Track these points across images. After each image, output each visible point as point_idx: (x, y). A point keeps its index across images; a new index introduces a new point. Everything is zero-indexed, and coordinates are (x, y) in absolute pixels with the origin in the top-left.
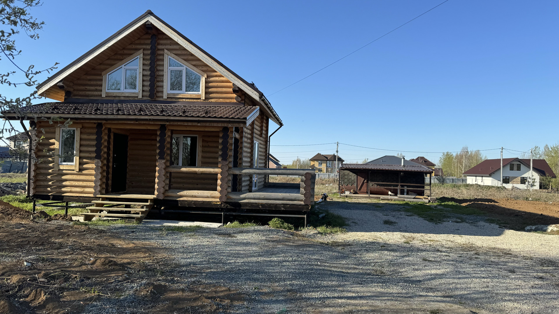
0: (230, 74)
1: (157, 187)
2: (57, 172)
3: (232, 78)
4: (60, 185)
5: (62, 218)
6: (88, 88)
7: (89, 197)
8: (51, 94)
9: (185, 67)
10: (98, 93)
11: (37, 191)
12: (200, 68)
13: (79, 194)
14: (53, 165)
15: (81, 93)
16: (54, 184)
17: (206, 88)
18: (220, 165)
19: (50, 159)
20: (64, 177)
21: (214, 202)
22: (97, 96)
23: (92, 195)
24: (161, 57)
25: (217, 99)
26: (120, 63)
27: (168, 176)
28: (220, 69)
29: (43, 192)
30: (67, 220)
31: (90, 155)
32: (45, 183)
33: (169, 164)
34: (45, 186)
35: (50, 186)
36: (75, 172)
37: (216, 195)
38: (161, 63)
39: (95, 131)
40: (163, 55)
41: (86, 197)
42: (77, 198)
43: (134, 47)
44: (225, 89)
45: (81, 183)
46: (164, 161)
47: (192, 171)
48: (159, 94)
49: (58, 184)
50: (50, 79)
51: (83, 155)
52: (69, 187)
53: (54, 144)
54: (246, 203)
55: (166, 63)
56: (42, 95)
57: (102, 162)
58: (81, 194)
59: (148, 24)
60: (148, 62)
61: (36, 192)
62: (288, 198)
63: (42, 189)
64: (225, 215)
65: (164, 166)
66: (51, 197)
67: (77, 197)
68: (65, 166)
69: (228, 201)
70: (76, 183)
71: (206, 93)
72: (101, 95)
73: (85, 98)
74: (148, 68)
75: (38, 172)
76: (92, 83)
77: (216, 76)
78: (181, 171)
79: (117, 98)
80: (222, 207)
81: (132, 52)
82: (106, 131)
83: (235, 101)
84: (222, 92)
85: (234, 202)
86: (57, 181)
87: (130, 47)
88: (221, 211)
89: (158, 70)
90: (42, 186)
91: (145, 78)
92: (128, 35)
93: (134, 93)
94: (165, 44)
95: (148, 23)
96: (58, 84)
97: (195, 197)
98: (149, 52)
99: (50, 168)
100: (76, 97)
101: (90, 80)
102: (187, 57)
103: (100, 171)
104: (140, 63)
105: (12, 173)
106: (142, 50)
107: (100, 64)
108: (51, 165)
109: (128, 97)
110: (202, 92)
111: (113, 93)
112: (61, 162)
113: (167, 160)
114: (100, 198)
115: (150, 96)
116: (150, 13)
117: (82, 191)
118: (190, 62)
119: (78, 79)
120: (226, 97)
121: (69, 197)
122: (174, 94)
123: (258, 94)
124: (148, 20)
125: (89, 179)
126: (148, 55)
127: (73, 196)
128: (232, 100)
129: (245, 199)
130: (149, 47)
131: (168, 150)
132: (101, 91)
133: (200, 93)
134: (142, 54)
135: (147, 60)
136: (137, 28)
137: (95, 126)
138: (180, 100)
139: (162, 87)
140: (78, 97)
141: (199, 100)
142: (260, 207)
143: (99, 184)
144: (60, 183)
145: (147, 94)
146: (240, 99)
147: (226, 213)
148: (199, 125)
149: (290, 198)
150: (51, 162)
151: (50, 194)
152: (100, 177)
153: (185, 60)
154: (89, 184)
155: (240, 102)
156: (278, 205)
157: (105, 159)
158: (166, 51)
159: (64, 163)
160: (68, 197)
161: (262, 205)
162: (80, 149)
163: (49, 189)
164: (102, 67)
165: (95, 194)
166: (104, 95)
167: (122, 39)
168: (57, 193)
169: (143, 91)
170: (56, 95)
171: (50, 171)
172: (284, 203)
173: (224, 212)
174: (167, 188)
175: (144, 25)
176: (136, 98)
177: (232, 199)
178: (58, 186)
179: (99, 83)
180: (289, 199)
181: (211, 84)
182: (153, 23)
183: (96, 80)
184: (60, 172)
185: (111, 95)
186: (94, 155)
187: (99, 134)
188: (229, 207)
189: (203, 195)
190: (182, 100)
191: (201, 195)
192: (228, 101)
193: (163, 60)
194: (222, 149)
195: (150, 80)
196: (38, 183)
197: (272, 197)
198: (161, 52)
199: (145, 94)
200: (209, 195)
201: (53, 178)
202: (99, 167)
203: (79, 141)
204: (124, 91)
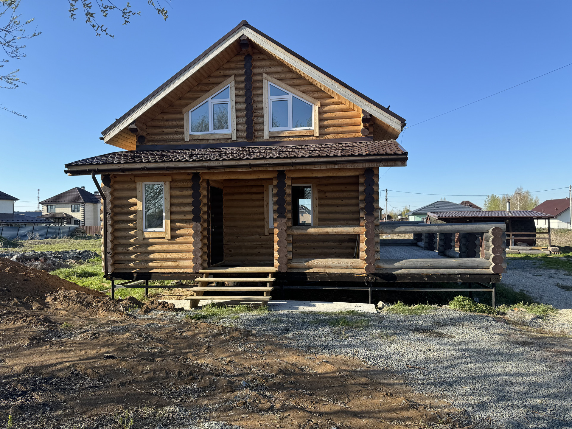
0: (358, 97)
1: (278, 256)
2: (142, 241)
3: (360, 103)
4: (146, 258)
5: (161, 306)
6: (166, 130)
7: (187, 273)
8: (120, 141)
9: (291, 94)
10: (180, 136)
11: (116, 267)
12: (312, 94)
13: (172, 270)
14: (135, 232)
15: (157, 137)
16: (139, 257)
17: (320, 120)
18: (362, 223)
19: (131, 225)
20: (150, 248)
21: (357, 273)
22: (178, 140)
23: (190, 270)
24: (258, 85)
25: (335, 135)
26: (206, 95)
27: (291, 241)
28: (343, 92)
29: (124, 269)
30: (169, 309)
31: (184, 218)
32: (127, 257)
33: (291, 225)
34: (126, 261)
35: (132, 261)
36: (165, 240)
37: (359, 264)
38: (259, 92)
39: (190, 184)
40: (261, 81)
41: (182, 273)
42: (170, 275)
43: (222, 73)
44: (346, 120)
45: (174, 255)
46: (285, 220)
47: (322, 233)
48: (258, 134)
49: (143, 257)
50: (118, 122)
51: (175, 217)
52: (159, 261)
53: (135, 204)
54: (404, 274)
55: (266, 91)
56: (109, 142)
57: (202, 225)
58: (176, 269)
59: (244, 40)
60: (242, 92)
61: (115, 269)
62: (467, 265)
63: (123, 266)
64: (372, 292)
65: (285, 228)
66: (135, 275)
67: (170, 273)
68: (151, 233)
69: (377, 272)
70: (168, 255)
71: (320, 127)
72: (183, 139)
73: (162, 144)
74: (243, 99)
75: (116, 242)
76: (171, 123)
77: (333, 104)
78: (307, 233)
79: (204, 142)
80: (369, 281)
81: (219, 80)
82: (205, 185)
83: (361, 135)
84: (342, 124)
85: (386, 274)
86: (142, 254)
87: (217, 73)
88: (367, 287)
89: (255, 102)
90: (123, 261)
91: (239, 114)
92: (217, 55)
93: (226, 134)
94: (263, 67)
95: (243, 38)
96: (130, 127)
97: (330, 267)
98: (243, 78)
99: (132, 237)
100: (151, 144)
101: (167, 120)
102: (293, 81)
103: (200, 237)
104: (231, 94)
105: (49, 239)
106: (233, 76)
107: (180, 98)
108: (132, 232)
109: (218, 139)
110: (315, 127)
111: (199, 135)
112: (146, 228)
113: (288, 219)
114: (203, 274)
115: (247, 137)
116: (245, 24)
117: (177, 265)
118: (297, 87)
119: (152, 120)
120: (348, 131)
121: (160, 274)
122: (278, 132)
123: (399, 122)
124: (243, 35)
125: (185, 249)
126: (242, 82)
127: (164, 273)
128: (356, 134)
129: (401, 268)
130: (242, 72)
131: (289, 205)
132: (183, 133)
133: (312, 127)
134: (234, 81)
135: (240, 89)
136: (229, 47)
137: (190, 177)
138: (285, 139)
139: (262, 123)
140: (153, 144)
141: (311, 138)
142: (426, 279)
143: (200, 255)
144: (146, 256)
145: (243, 134)
146: (367, 132)
147: (373, 289)
148: (336, 167)
149: (470, 265)
150: (132, 229)
151: (134, 271)
152: (200, 245)
153: (291, 86)
154: (184, 255)
155: (366, 136)
156: (452, 276)
157: (204, 221)
158: (265, 75)
159: (149, 230)
160: (158, 274)
161: (429, 276)
162: (170, 210)
163: (132, 265)
164: (183, 102)
165: (194, 268)
166: (187, 139)
167: (210, 61)
168: (142, 269)
169: (237, 131)
170: (125, 143)
171: (132, 241)
172: (462, 273)
173: (370, 286)
174: (291, 257)
175: (238, 41)
176: (229, 141)
177: (382, 269)
178: (143, 261)
179: (179, 123)
180: (468, 267)
181: (326, 115)
182: (250, 37)
183: (176, 120)
184: (145, 241)
185: (196, 138)
186: (191, 217)
187: (196, 188)
188: (379, 280)
189: (340, 265)
190: (288, 139)
191: (337, 265)
192: (350, 136)
193: (261, 88)
194: (365, 200)
195: (246, 116)
196: (117, 258)
197: (442, 265)
198: (259, 78)
199: (240, 134)
200: (349, 265)
201: (137, 250)
202: (199, 233)
203: (169, 199)
204: (212, 132)
